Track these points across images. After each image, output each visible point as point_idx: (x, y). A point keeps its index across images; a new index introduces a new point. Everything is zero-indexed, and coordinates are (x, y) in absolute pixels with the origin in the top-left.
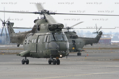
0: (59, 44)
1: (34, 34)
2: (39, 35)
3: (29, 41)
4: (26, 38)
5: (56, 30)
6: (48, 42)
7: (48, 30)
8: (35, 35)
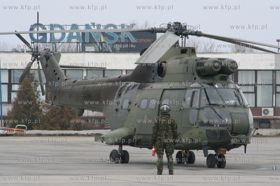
0: (231, 113)
1: (145, 86)
2: (164, 90)
3: (130, 103)
4: (120, 95)
5: (217, 77)
6: (199, 109)
7: (196, 75)
8: (149, 88)
